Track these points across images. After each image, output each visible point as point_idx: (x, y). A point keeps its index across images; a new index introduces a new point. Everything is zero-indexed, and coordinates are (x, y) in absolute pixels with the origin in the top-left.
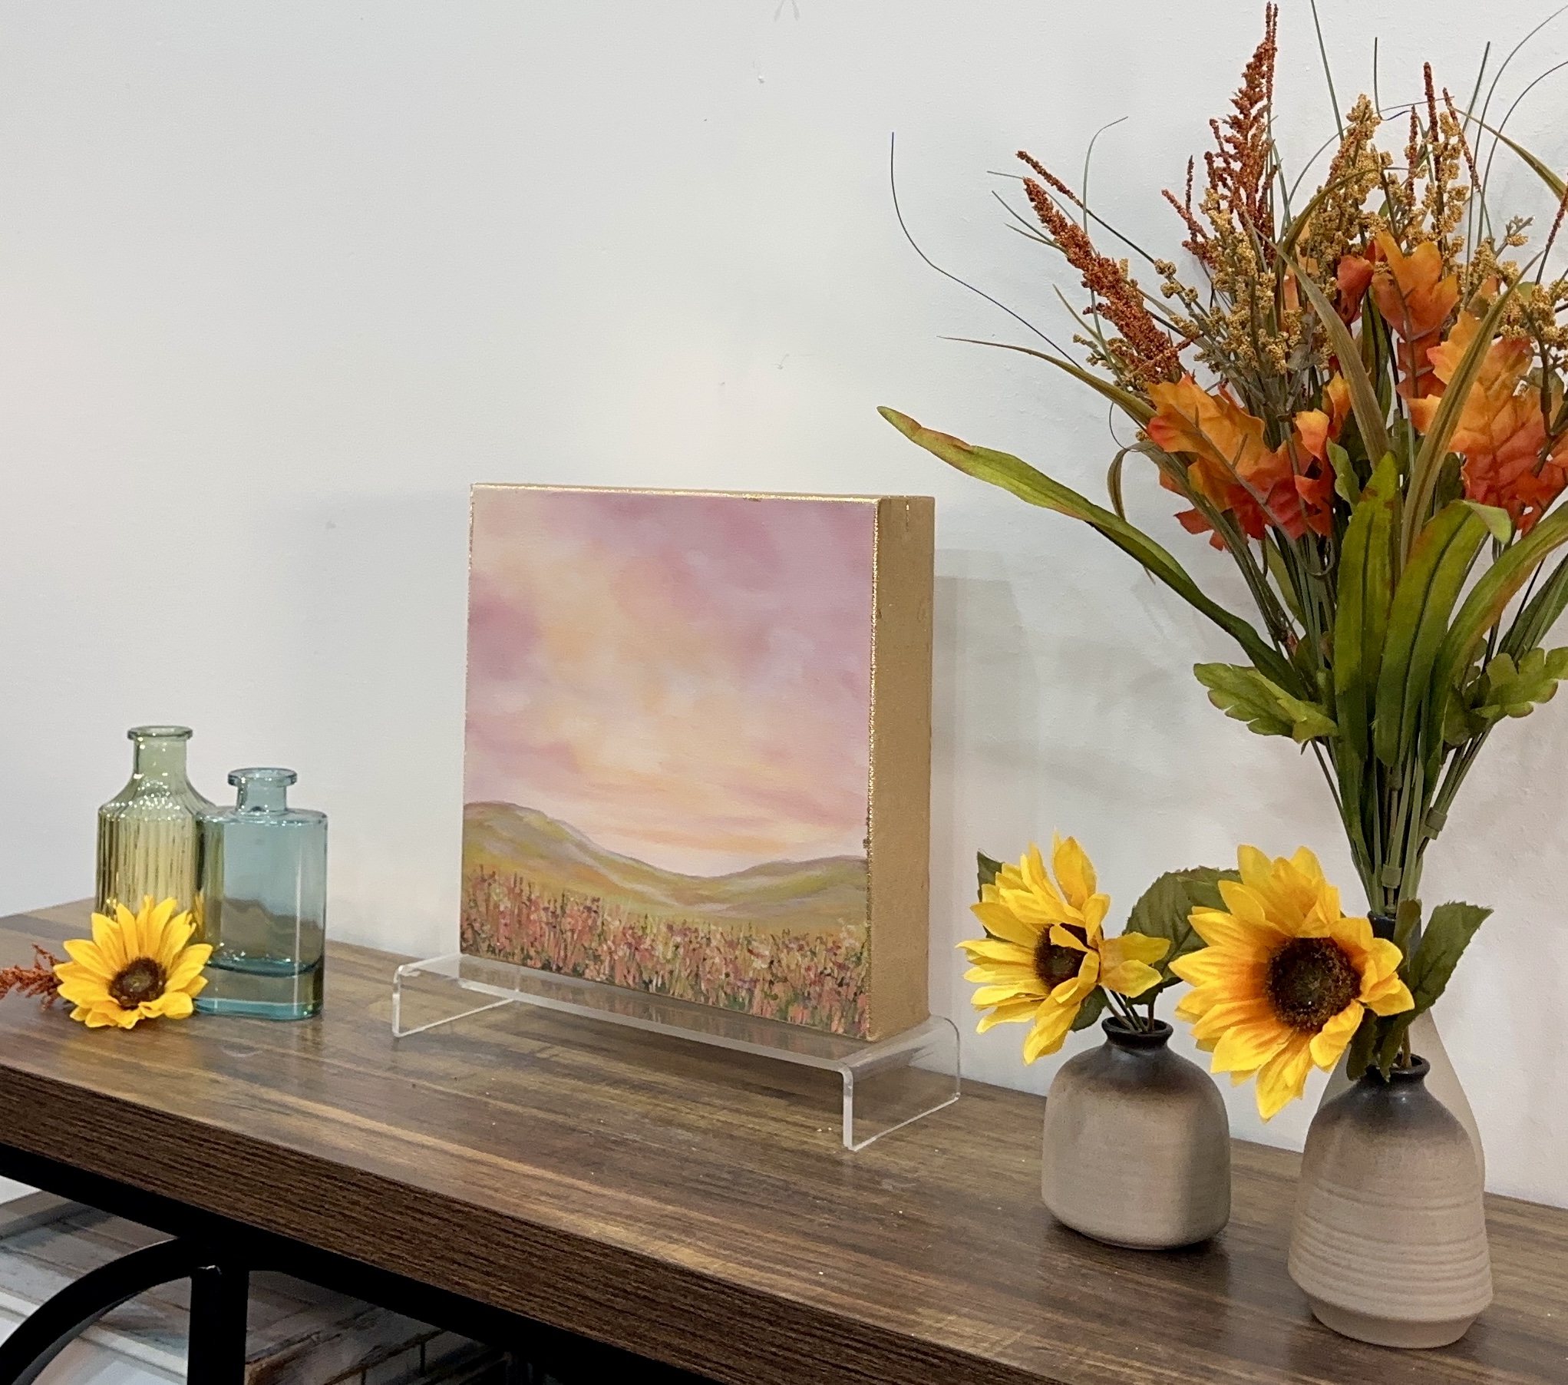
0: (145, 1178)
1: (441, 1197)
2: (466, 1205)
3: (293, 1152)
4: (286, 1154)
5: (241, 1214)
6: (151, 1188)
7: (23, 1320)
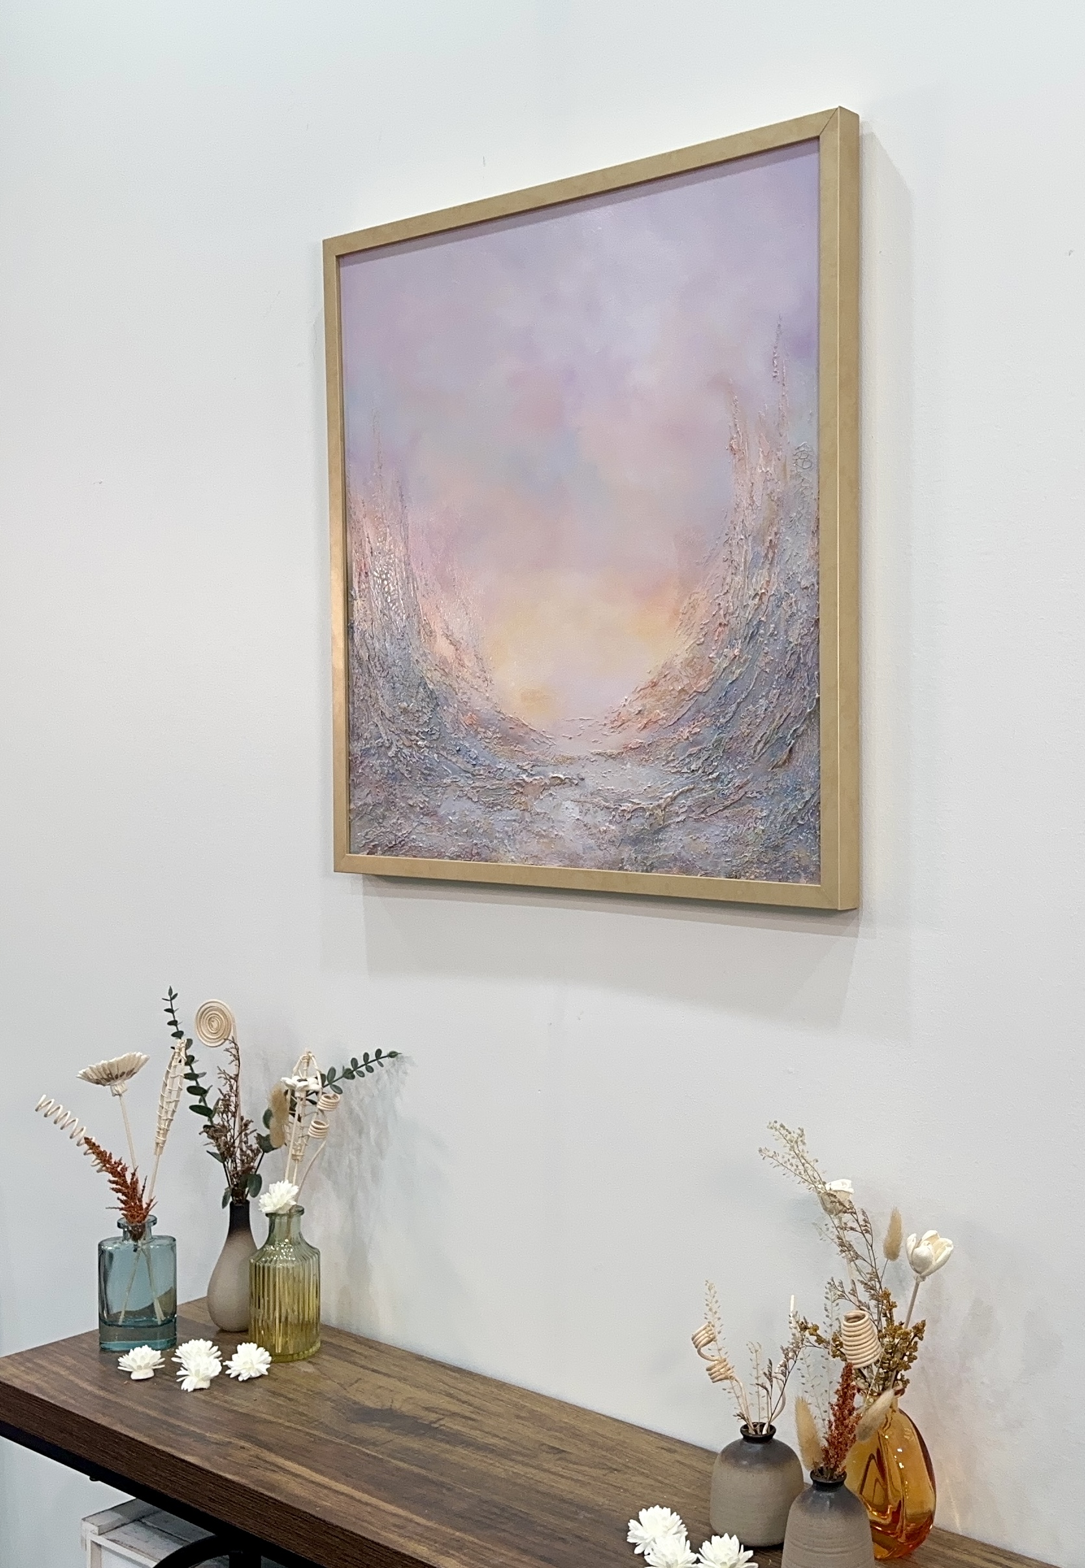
0: (201, 1504)
1: (341, 1528)
2: (352, 1532)
3: (271, 1498)
4: (268, 1499)
5: (247, 1528)
6: (204, 1510)
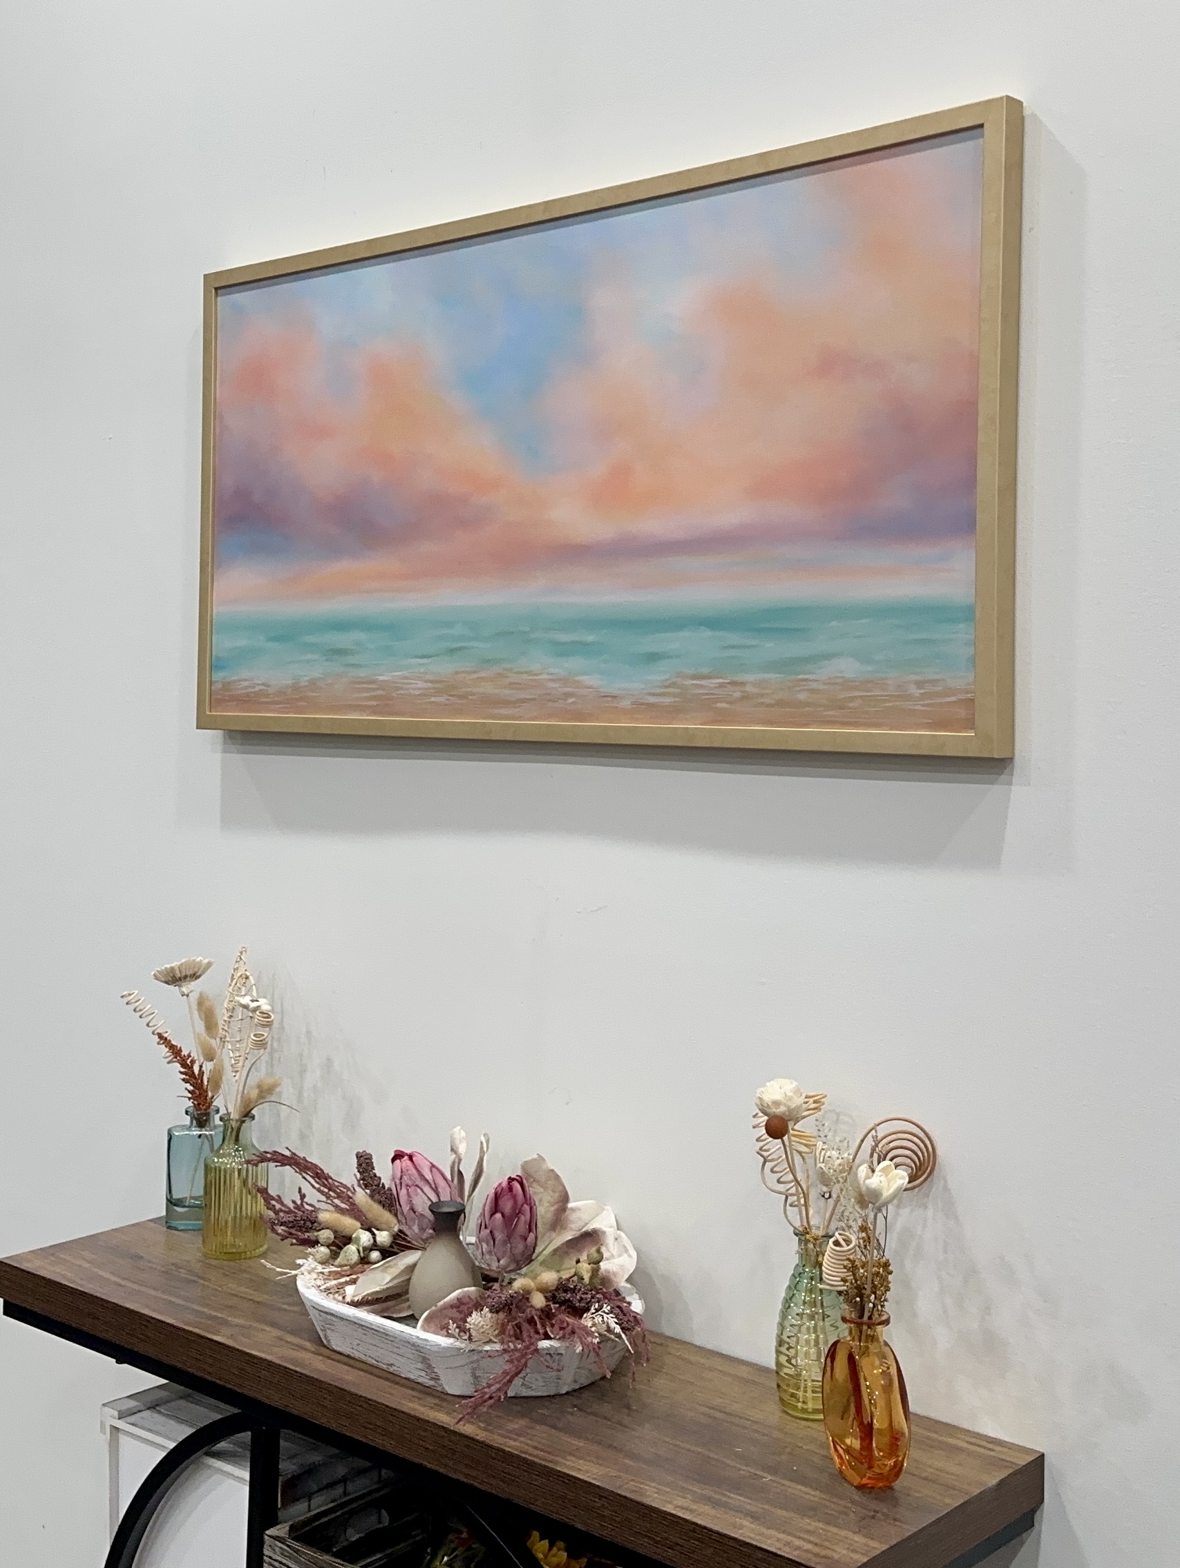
0: (226, 1381)
4: (293, 1372)
5: (272, 1402)
6: (230, 1386)
7: (169, 1451)
